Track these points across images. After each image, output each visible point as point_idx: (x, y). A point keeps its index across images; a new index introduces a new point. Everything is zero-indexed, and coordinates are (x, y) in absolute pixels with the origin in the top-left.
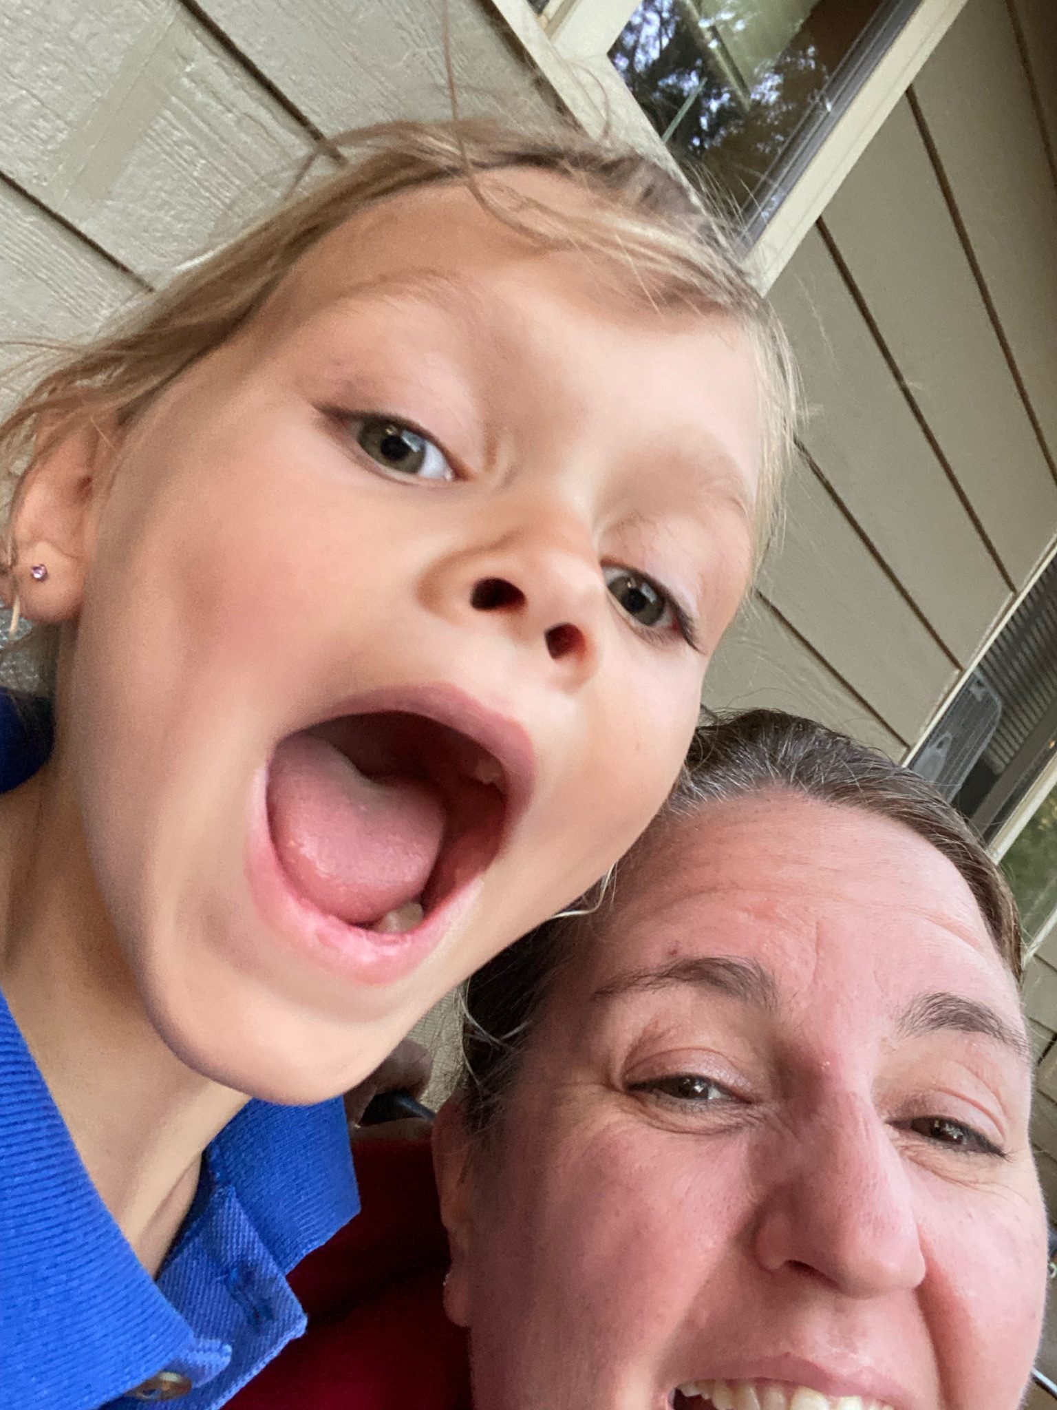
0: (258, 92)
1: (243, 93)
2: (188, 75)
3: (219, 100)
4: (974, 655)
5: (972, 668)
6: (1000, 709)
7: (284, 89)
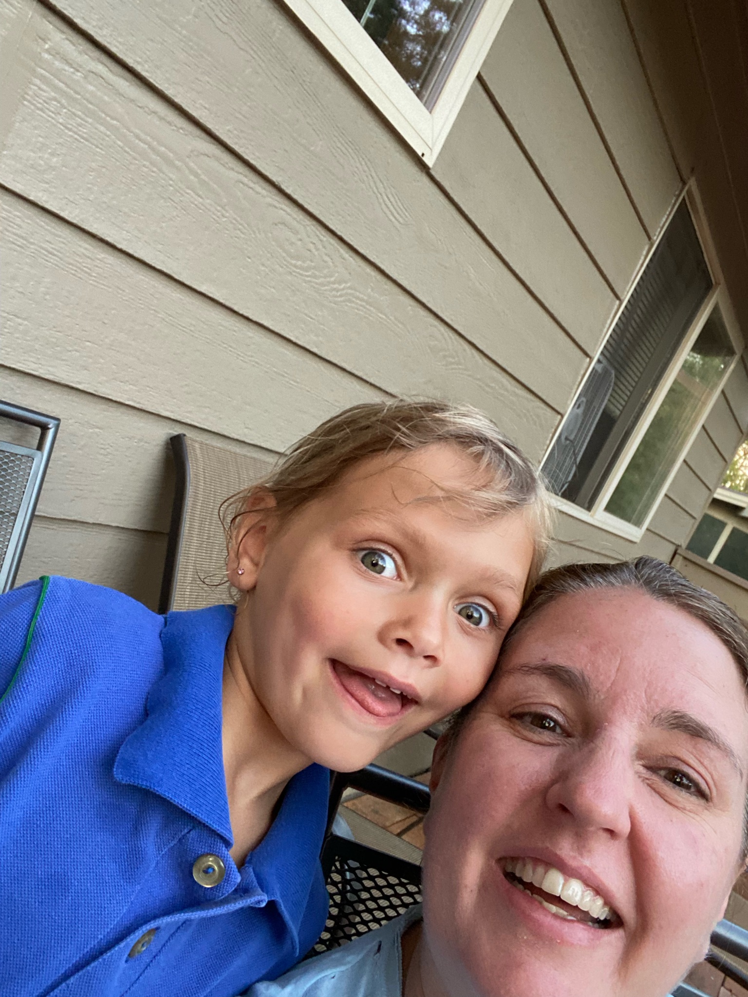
0: (97, 54)
1: (86, 57)
2: (48, 51)
3: (71, 66)
4: (597, 347)
5: (597, 356)
6: (613, 375)
7: (114, 50)
